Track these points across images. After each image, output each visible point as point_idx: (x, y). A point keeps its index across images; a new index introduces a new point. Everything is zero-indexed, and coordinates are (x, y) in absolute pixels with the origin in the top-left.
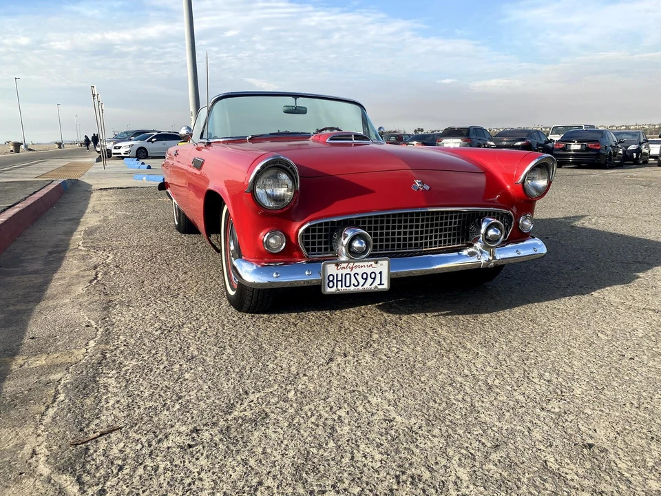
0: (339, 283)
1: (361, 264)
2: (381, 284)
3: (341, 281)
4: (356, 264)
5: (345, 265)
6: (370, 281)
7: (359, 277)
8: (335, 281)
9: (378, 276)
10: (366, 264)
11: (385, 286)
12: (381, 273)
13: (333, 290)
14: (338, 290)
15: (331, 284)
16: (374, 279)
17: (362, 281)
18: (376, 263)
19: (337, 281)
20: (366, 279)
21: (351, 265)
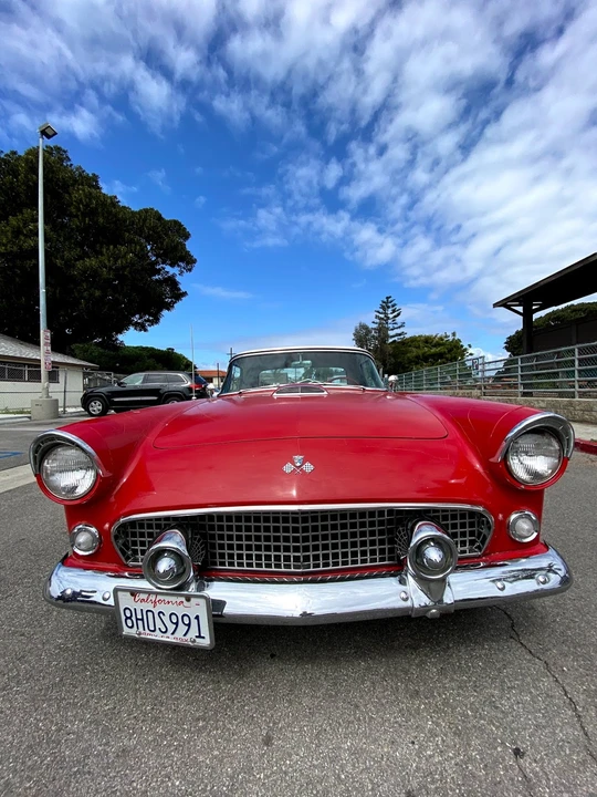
0: (140, 622)
1: (167, 598)
2: (199, 637)
3: (142, 620)
4: (159, 597)
5: (144, 596)
6: (182, 628)
7: (166, 619)
8: (134, 619)
9: (194, 622)
10: (173, 599)
11: (206, 642)
12: (197, 617)
13: (133, 632)
14: (140, 634)
15: (129, 621)
16: (189, 625)
17: (171, 628)
18: (188, 600)
19: (137, 619)
20: (177, 624)
21: (153, 597)
